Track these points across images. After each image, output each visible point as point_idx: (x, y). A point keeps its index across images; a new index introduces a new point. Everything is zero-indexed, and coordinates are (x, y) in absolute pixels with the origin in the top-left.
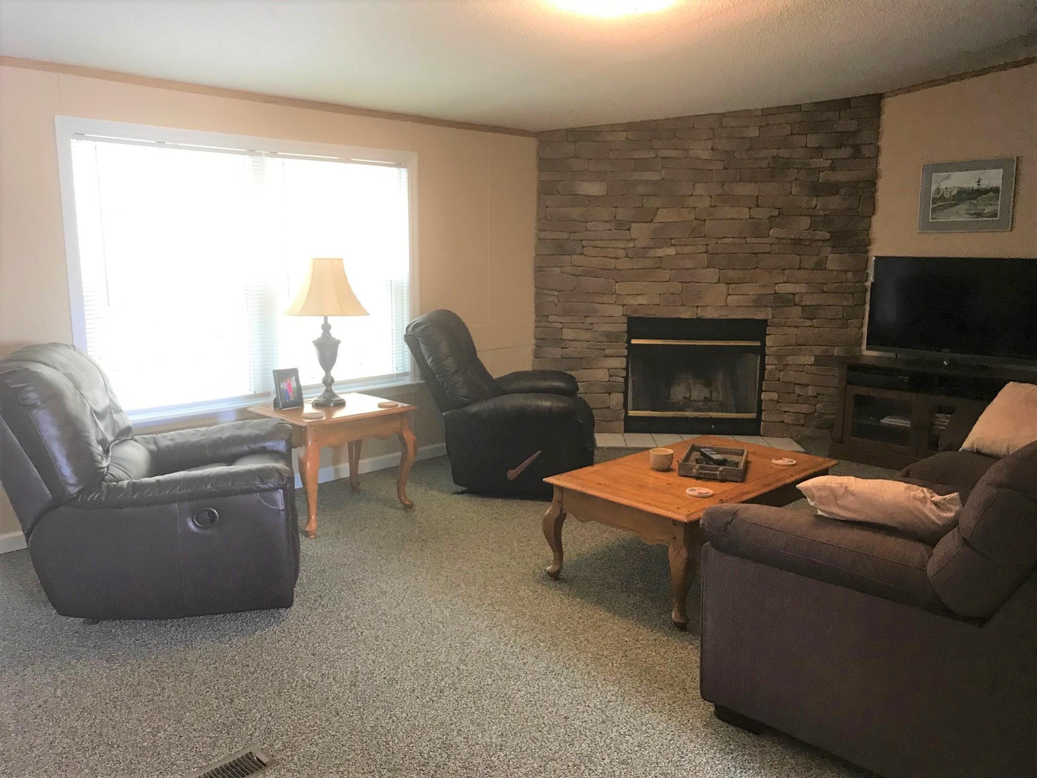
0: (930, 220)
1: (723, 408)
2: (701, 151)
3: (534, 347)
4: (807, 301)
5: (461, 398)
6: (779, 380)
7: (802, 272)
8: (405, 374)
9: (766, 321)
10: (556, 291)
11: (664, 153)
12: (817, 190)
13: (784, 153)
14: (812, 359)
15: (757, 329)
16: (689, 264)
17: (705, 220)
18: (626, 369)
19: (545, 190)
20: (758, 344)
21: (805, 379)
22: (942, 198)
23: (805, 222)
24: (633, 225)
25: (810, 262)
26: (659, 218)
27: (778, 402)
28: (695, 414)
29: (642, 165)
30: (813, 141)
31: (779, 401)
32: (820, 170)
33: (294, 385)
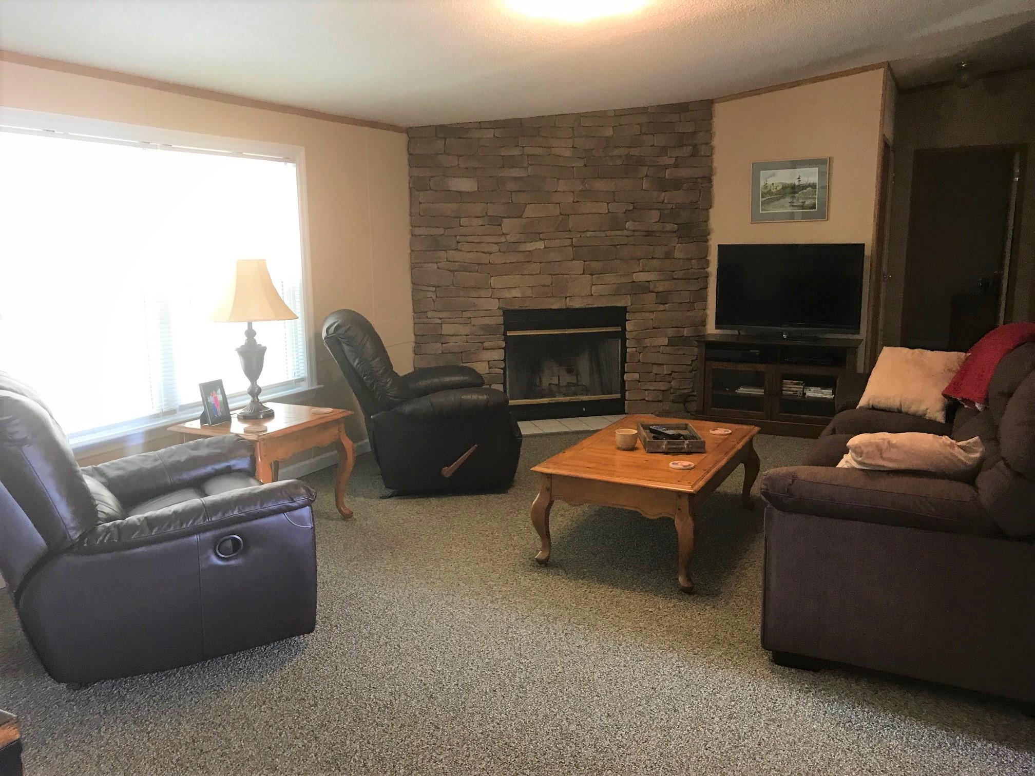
0: (761, 212)
1: (587, 391)
2: (563, 149)
3: (413, 345)
4: (660, 288)
5: (391, 398)
6: (639, 361)
7: (655, 261)
8: (302, 380)
9: (626, 307)
10: (434, 287)
11: (529, 150)
12: (662, 185)
13: (635, 152)
14: (666, 341)
15: (617, 316)
16: (554, 256)
17: (568, 215)
18: (504, 360)
19: (417, 186)
20: (619, 329)
21: (660, 359)
22: (770, 193)
23: (655, 215)
24: (504, 220)
25: (659, 251)
26: (526, 214)
27: (639, 382)
28: (568, 399)
29: (509, 162)
30: (660, 140)
31: (640, 380)
32: (666, 167)
33: (220, 398)
